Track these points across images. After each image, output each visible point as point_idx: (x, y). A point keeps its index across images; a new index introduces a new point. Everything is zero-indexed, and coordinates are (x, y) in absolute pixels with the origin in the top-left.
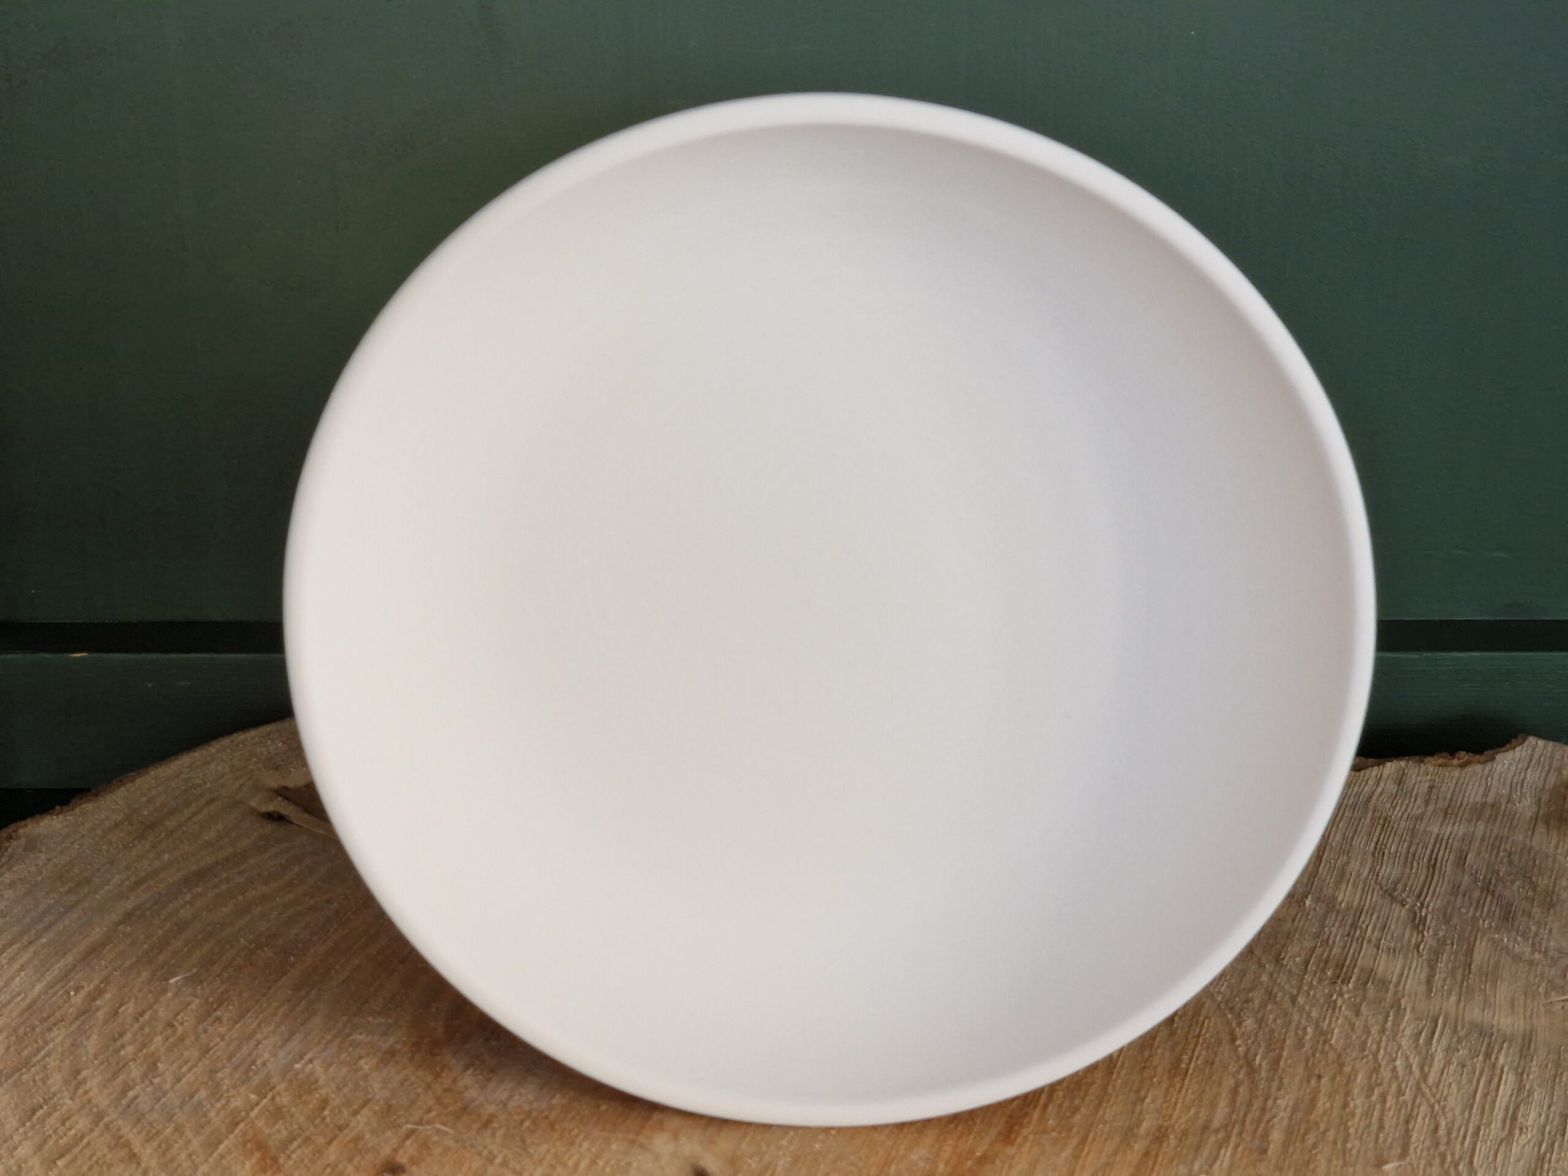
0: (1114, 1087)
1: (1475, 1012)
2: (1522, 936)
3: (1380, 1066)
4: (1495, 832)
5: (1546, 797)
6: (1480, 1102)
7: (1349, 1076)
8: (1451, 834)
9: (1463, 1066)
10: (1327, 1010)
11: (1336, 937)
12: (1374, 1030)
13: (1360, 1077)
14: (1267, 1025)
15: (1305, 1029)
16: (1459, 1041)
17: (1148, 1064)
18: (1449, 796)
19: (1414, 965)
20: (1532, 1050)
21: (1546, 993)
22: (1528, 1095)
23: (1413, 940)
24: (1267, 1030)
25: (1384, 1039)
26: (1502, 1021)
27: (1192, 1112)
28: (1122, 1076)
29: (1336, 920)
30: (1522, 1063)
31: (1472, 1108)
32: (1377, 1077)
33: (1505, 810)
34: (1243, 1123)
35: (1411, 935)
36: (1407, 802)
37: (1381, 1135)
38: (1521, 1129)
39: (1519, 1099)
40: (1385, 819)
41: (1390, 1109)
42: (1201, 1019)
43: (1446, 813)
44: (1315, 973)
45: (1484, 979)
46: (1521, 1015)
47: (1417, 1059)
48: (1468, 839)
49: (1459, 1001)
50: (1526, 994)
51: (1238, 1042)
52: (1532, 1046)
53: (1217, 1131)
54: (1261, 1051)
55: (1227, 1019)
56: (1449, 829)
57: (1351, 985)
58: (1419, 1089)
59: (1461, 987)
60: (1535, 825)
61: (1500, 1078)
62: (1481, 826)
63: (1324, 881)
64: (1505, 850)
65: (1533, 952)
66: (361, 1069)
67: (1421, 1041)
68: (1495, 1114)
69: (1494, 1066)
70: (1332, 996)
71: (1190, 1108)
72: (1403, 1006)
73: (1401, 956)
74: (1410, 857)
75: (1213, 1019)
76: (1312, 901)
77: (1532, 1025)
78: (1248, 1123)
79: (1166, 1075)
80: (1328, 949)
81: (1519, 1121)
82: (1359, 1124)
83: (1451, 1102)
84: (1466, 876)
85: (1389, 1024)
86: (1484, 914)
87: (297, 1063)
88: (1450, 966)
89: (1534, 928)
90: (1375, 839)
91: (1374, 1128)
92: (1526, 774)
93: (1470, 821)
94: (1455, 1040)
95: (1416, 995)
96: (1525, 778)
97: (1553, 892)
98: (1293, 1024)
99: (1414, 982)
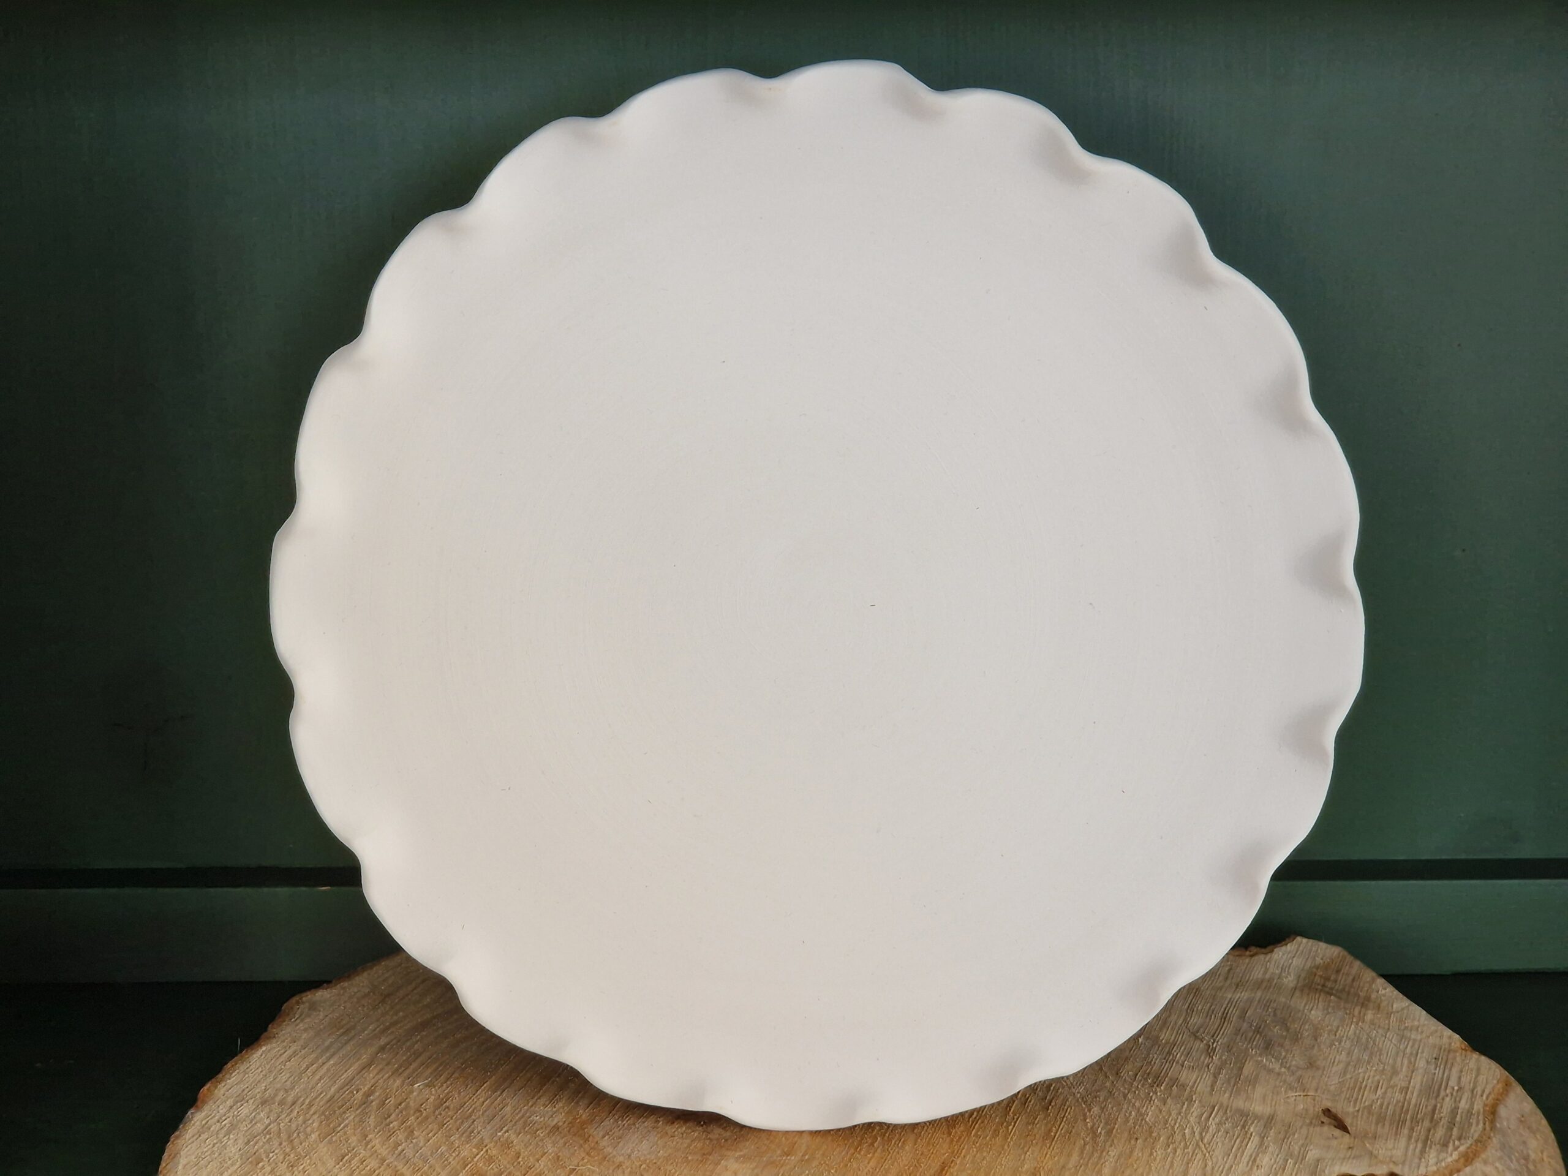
0: (1008, 1146)
1: (1239, 1103)
2: (1275, 1058)
3: (1175, 1133)
4: (1267, 998)
5: (1303, 975)
6: (1236, 1151)
7: (1156, 1138)
8: (1239, 998)
9: (1227, 1133)
10: (1146, 1101)
11: (1156, 1060)
12: (1174, 1113)
13: (1162, 1139)
14: (1107, 1110)
15: (1131, 1112)
16: (1227, 1119)
17: (1031, 1133)
18: (1241, 975)
19: (1204, 1076)
20: (1272, 1124)
21: (1285, 1092)
22: (1266, 1148)
23: (1206, 1062)
24: (1107, 1113)
25: (1179, 1117)
26: (1257, 1108)
27: (1056, 1158)
28: (1014, 1139)
29: (1158, 1050)
30: (1265, 1131)
31: (1229, 1155)
32: (1173, 1139)
33: (1276, 984)
34: (1087, 1165)
35: (1205, 1058)
36: (1212, 979)
37: (1171, 1171)
38: (1258, 1166)
39: (1259, 1150)
40: (1197, 989)
41: (1178, 1156)
42: (1066, 1107)
43: (1237, 985)
44: (1141, 1081)
45: (1248, 1083)
46: (1269, 1105)
47: (1198, 1129)
48: (1250, 1001)
49: (1231, 1096)
50: (1273, 1093)
51: (1088, 1120)
52: (1273, 1122)
53: (1069, 1169)
54: (1101, 1125)
55: (1082, 1107)
56: (1239, 995)
57: (1162, 1088)
58: (1197, 1145)
59: (1233, 1089)
60: (1294, 992)
61: (1250, 1139)
62: (1259, 994)
63: (1153, 1027)
64: (1272, 1008)
65: (1280, 1068)
66: (539, 1135)
67: (1202, 1119)
68: (1243, 1158)
69: (1246, 1132)
70: (1149, 1094)
71: (1055, 1157)
72: (1194, 1099)
73: (1197, 1070)
74: (1210, 1012)
75: (1073, 1108)
76: (1143, 1039)
77: (1275, 1111)
78: (1090, 1165)
79: (1041, 1139)
80: (1150, 1067)
81: (1257, 1163)
82: (1158, 1165)
83: (1217, 1153)
84: (1245, 1024)
85: (1184, 1109)
86: (1253, 1046)
87: (500, 1132)
88: (1227, 1076)
89: (1283, 1054)
90: (1189, 1002)
91: (1167, 1167)
92: (1292, 961)
93: (1252, 990)
94: (1224, 1118)
95: (1203, 1094)
96: (1292, 963)
97: (1299, 1033)
98: (1124, 1110)
99: (1203, 1086)
